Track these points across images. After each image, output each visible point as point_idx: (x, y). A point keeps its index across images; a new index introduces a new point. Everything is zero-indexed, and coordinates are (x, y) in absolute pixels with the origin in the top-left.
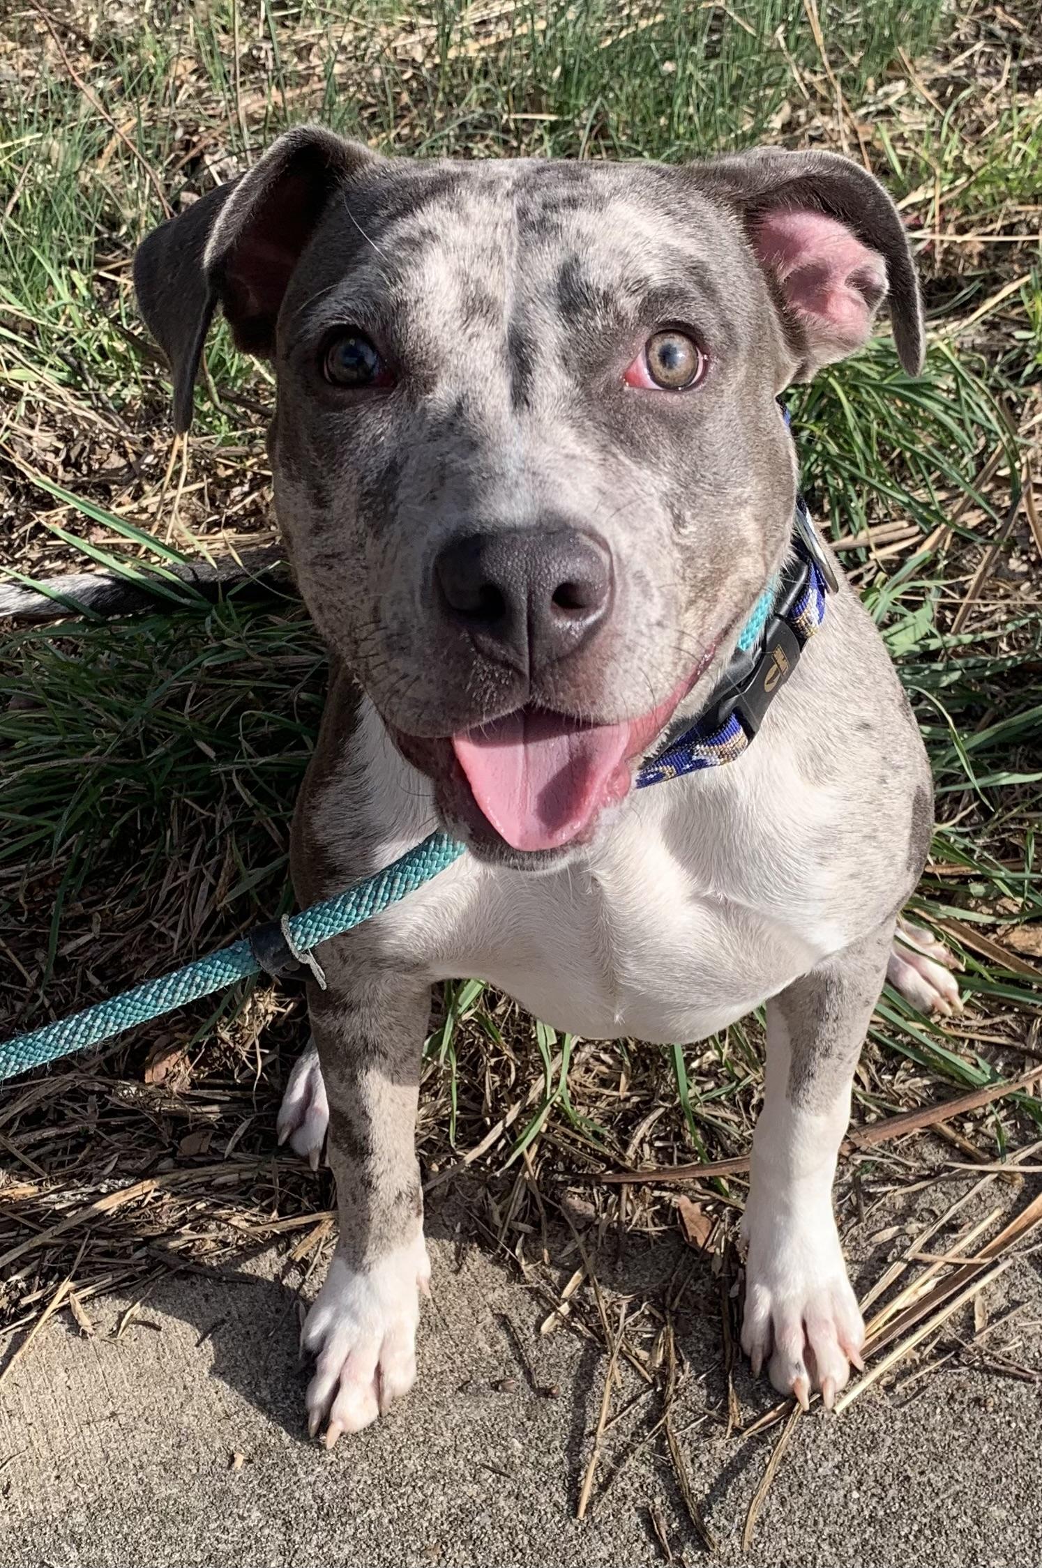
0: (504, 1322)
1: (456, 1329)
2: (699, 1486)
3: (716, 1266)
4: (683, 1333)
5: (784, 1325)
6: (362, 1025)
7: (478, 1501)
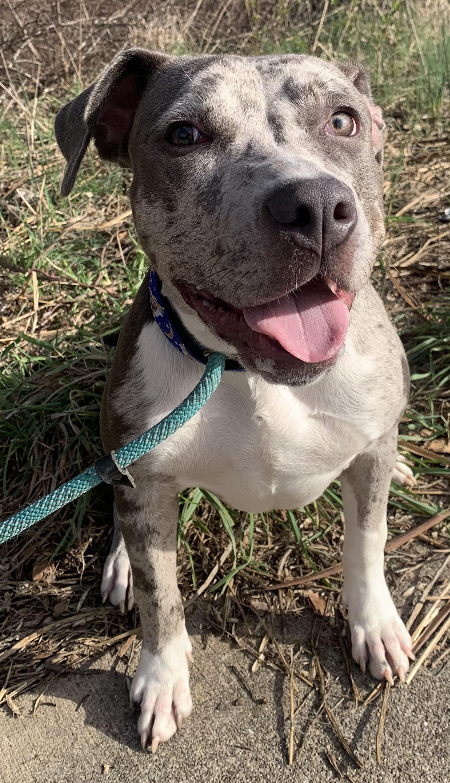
0: (233, 669)
1: (209, 678)
2: (348, 735)
3: (332, 622)
4: (323, 659)
5: (373, 644)
6: (146, 518)
7: (236, 766)
